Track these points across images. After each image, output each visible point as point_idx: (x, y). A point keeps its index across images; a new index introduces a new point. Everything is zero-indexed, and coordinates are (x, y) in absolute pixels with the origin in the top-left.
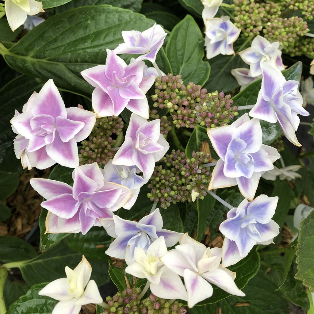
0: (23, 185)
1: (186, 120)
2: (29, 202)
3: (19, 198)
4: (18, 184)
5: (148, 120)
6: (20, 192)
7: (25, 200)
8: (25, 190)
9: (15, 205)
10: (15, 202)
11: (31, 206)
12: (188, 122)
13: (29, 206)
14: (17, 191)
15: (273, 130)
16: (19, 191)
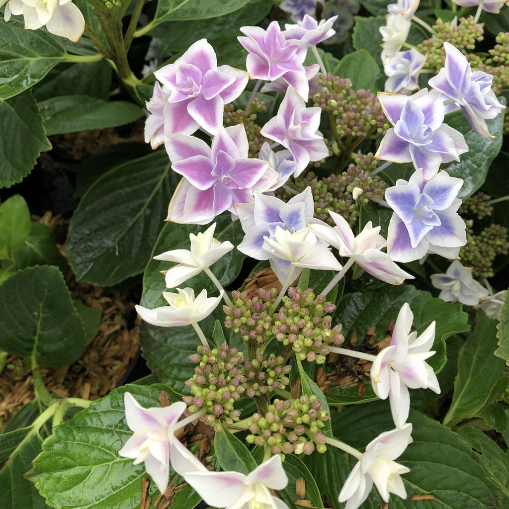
0: (102, 337)
1: (353, 125)
2: (106, 362)
3: (94, 354)
4: (96, 333)
5: (306, 103)
6: (97, 345)
7: (101, 359)
8: (104, 345)
9: (86, 364)
10: (86, 360)
11: (108, 369)
12: (355, 128)
13: (104, 367)
14: (91, 344)
15: (468, 183)
16: (94, 344)
